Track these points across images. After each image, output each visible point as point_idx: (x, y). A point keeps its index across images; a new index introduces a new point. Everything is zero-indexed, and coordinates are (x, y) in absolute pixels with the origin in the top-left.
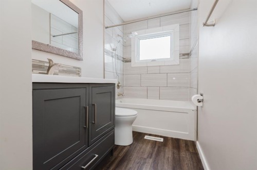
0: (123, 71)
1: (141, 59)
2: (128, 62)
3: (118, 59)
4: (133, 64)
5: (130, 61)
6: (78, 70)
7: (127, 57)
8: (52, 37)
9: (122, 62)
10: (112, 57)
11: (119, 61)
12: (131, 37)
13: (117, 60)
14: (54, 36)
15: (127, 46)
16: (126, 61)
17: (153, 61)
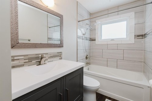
0: (90, 47)
1: (103, 38)
2: (93, 40)
3: (87, 39)
4: (97, 42)
5: (95, 40)
6: (60, 54)
7: (92, 37)
8: (48, 28)
9: (89, 41)
10: (83, 39)
11: (87, 41)
12: (95, 24)
13: (86, 41)
14: (50, 28)
15: (93, 30)
16: (92, 40)
17: (112, 40)
